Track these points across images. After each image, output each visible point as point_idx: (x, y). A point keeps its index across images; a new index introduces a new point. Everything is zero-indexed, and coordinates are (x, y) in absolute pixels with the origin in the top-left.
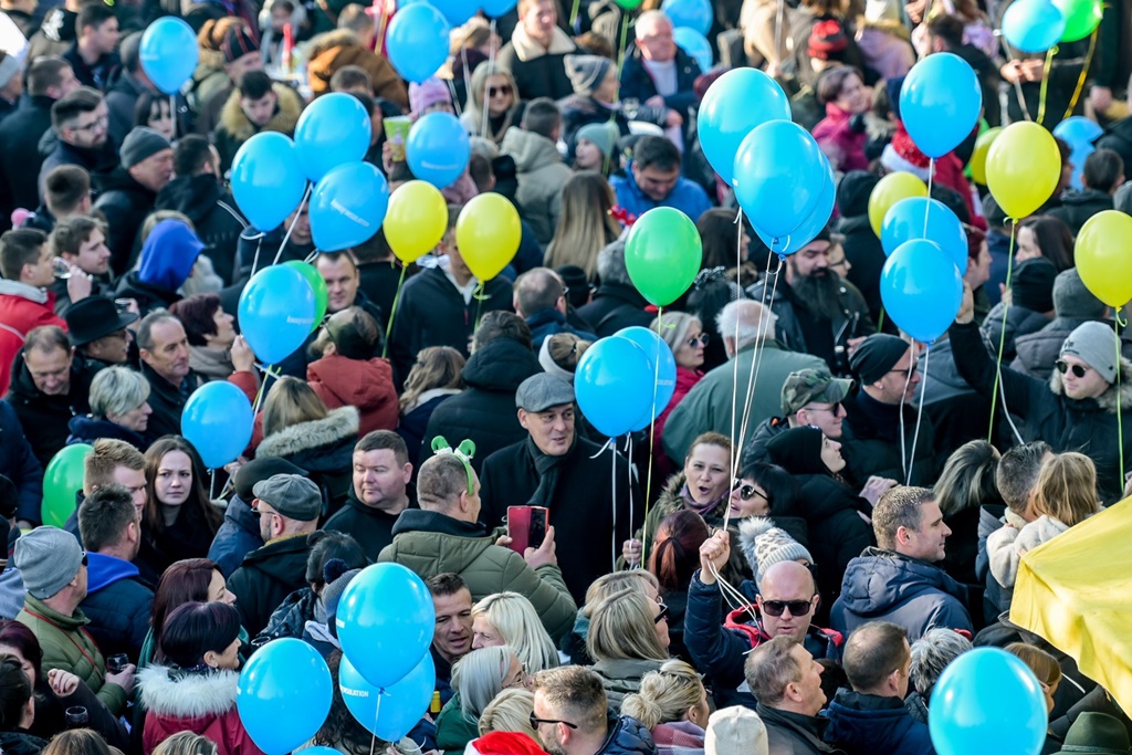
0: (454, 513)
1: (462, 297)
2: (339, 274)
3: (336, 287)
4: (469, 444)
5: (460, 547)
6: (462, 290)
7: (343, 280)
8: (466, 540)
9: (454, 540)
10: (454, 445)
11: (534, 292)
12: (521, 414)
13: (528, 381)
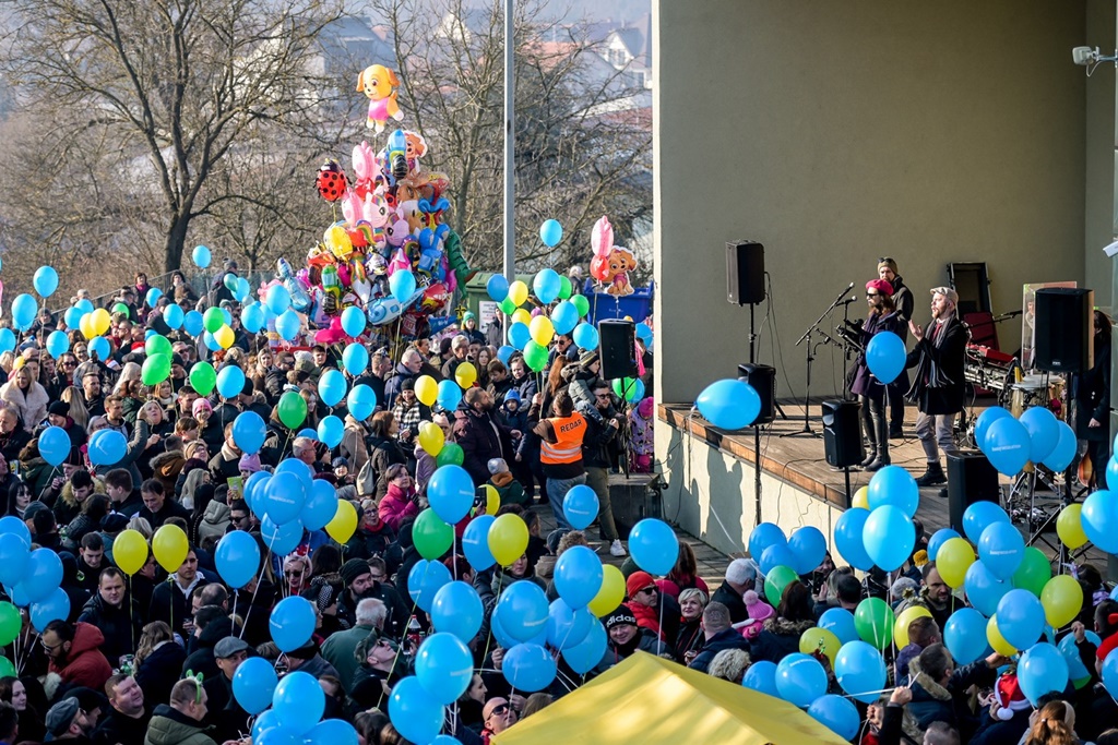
0: (186, 712)
1: (184, 596)
2: (115, 584)
3: (113, 591)
4: (200, 674)
5: (180, 729)
6: (184, 591)
7: (117, 587)
8: (185, 726)
9: (178, 725)
10: (195, 674)
11: (210, 596)
12: (218, 661)
13: (219, 643)
